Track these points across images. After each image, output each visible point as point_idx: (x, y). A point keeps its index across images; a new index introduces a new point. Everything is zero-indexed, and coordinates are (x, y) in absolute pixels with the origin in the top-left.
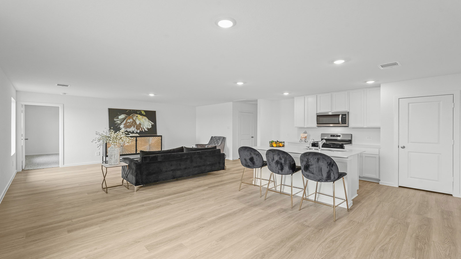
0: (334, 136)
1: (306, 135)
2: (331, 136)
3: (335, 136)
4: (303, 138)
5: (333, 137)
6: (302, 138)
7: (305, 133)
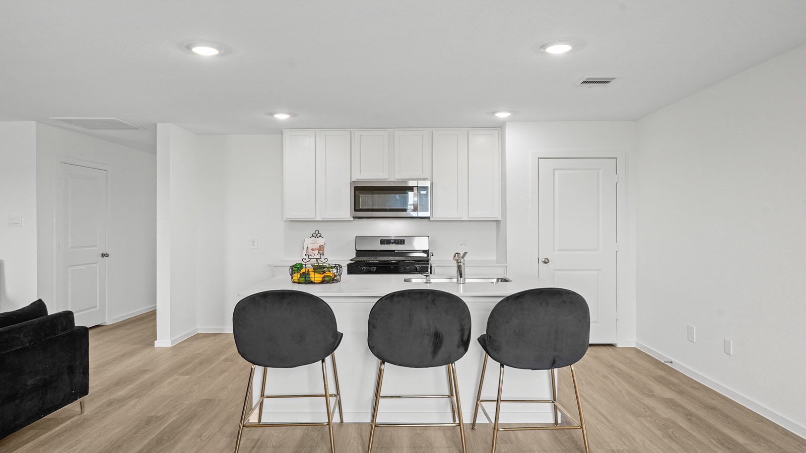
0: (388, 242)
1: (320, 241)
2: (383, 242)
3: (392, 243)
4: (313, 250)
5: (387, 244)
6: (310, 249)
7: (317, 235)
